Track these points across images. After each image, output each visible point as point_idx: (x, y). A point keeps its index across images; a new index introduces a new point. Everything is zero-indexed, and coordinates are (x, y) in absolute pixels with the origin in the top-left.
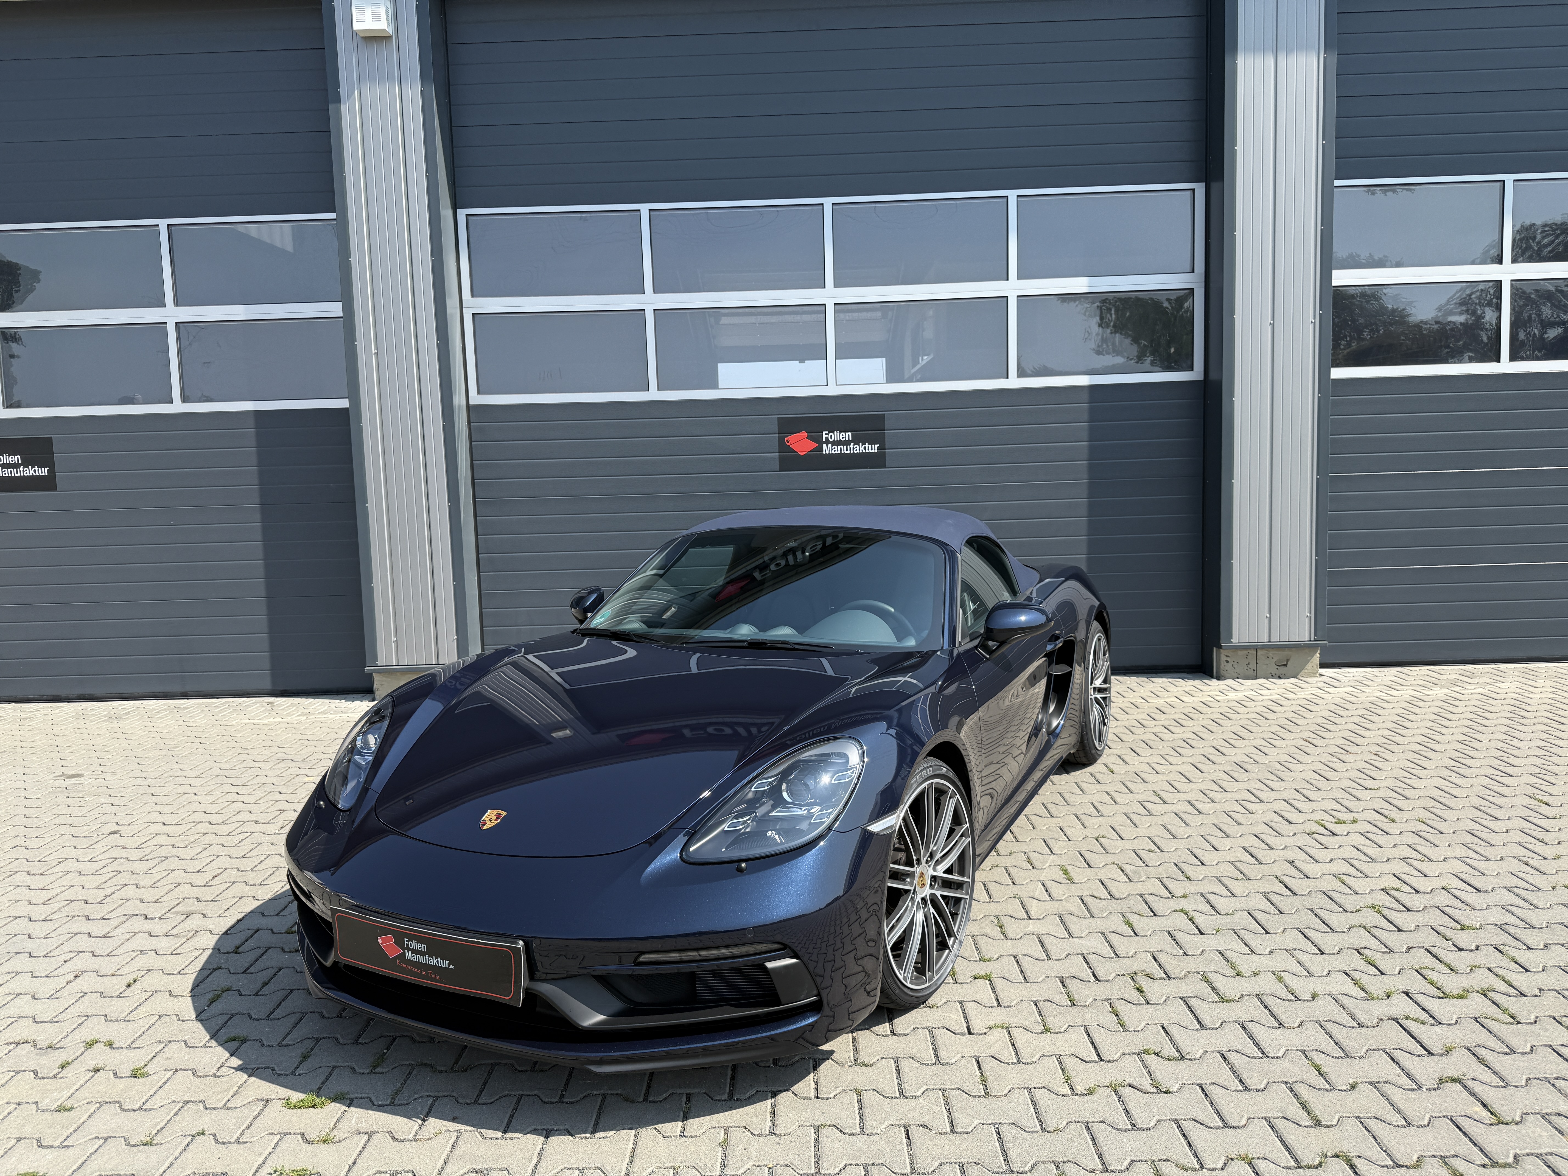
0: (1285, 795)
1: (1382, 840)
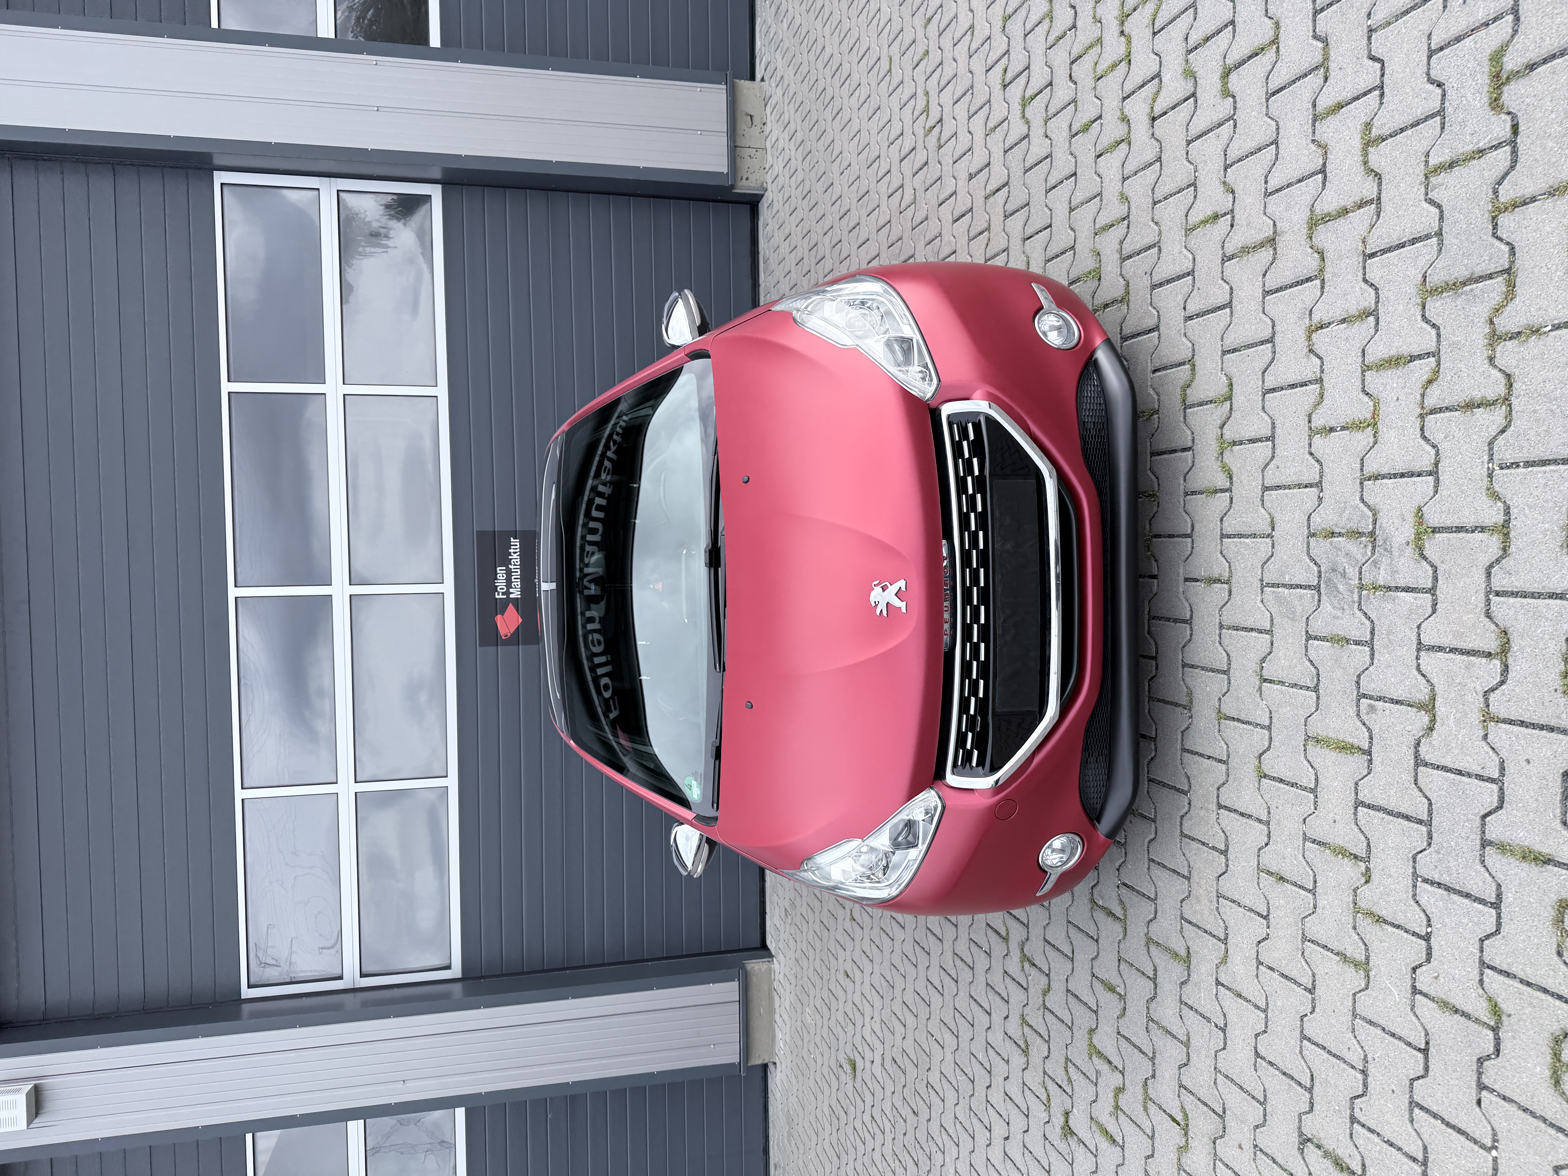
0: (896, 159)
1: (948, 70)
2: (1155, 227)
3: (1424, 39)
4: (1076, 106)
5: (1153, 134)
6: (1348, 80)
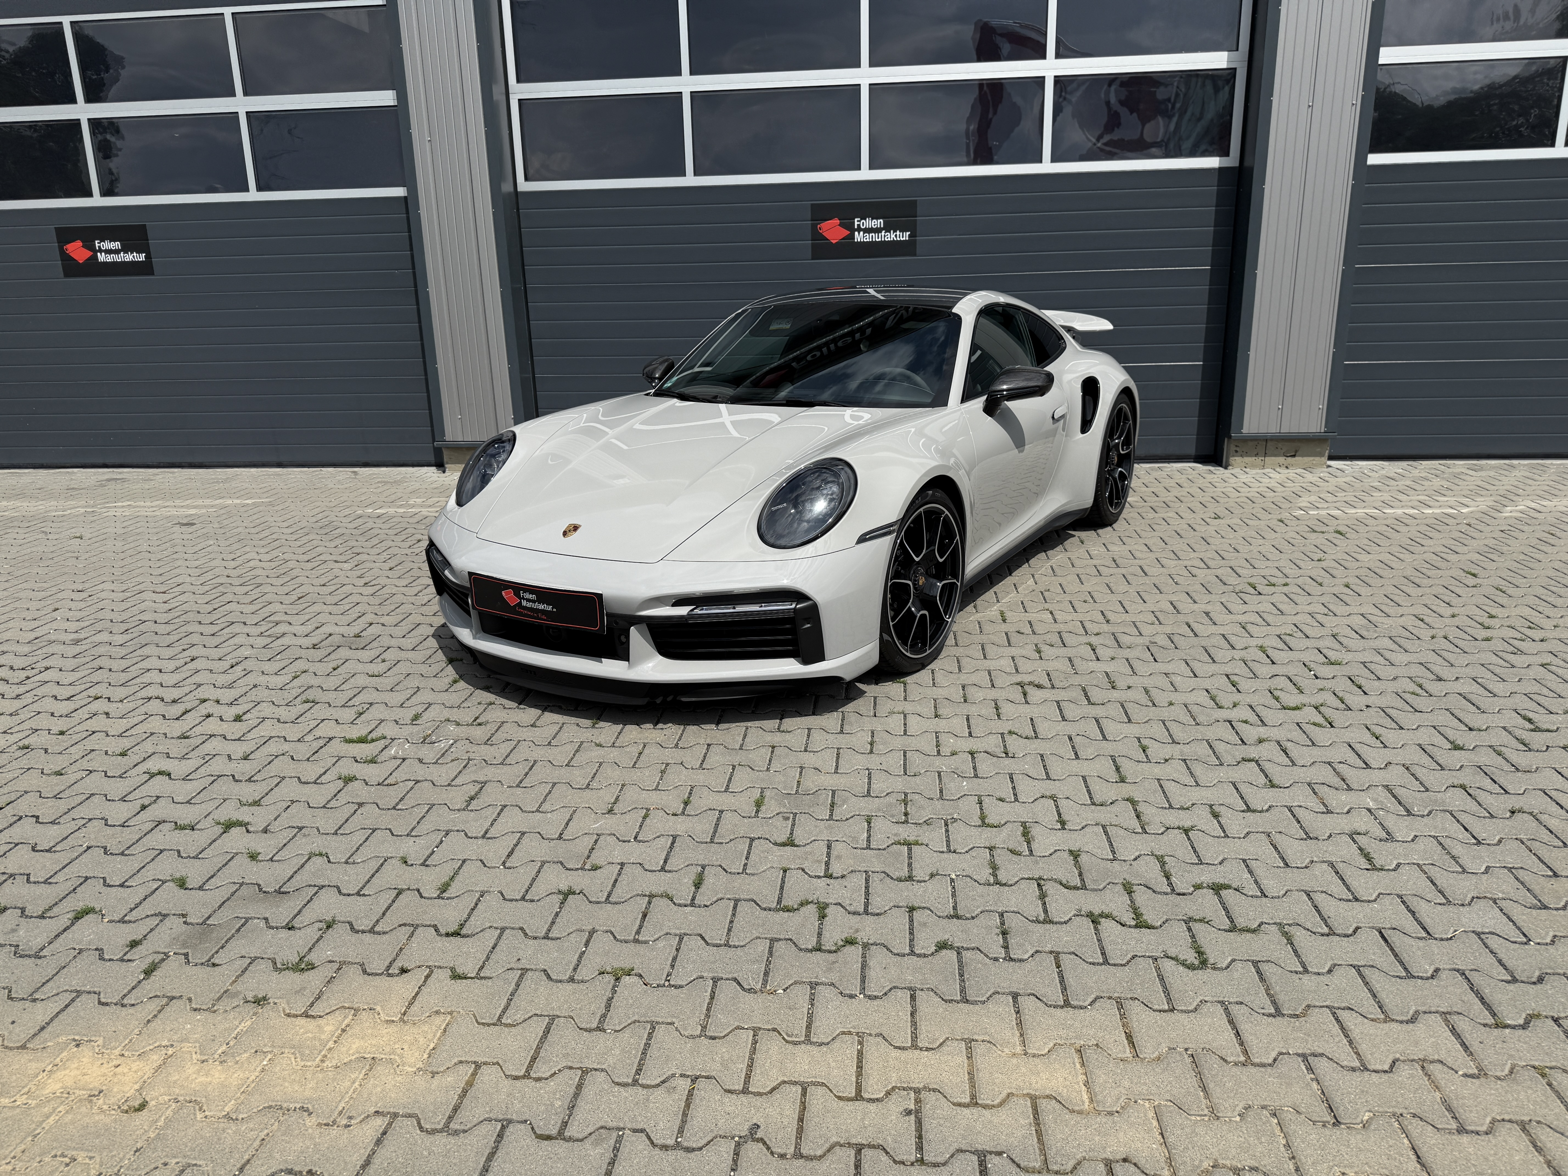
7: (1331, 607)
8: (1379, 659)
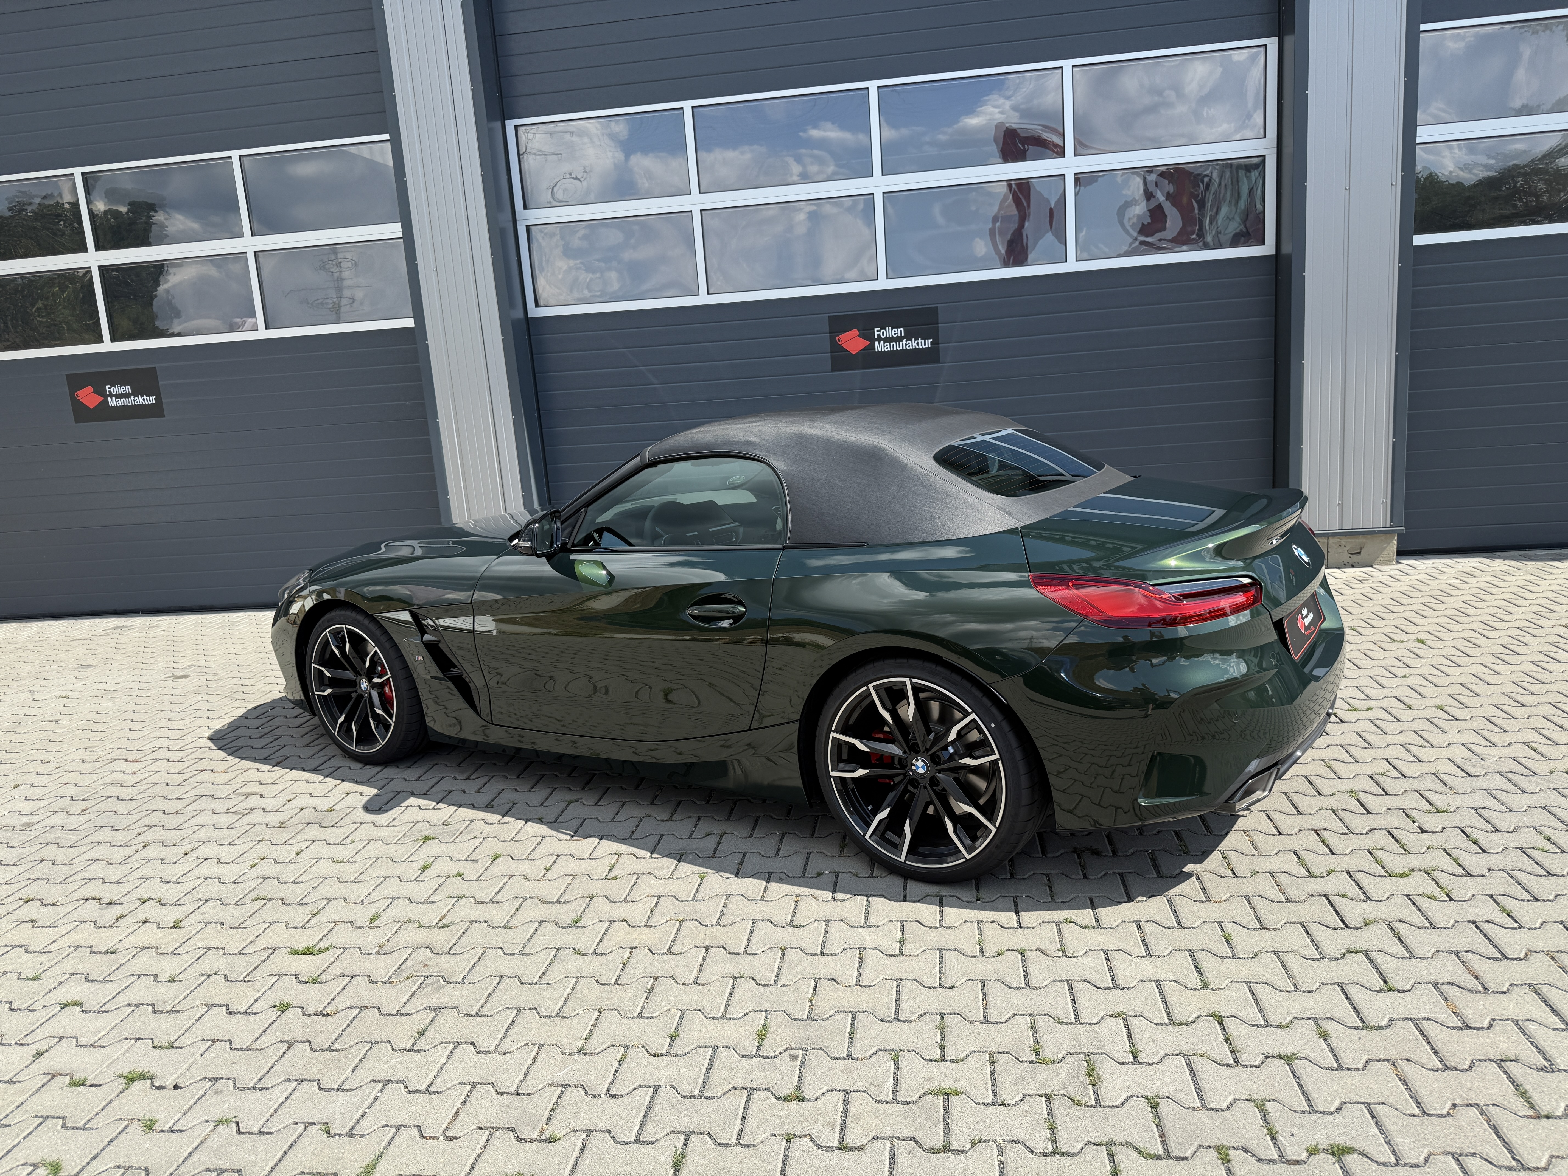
1: (1390, 727)
2: (1224, 898)
3: (1381, 1100)
4: (1346, 834)
5: (1312, 895)
6: (1349, 1044)
7: (1426, 735)
8: (1493, 803)
